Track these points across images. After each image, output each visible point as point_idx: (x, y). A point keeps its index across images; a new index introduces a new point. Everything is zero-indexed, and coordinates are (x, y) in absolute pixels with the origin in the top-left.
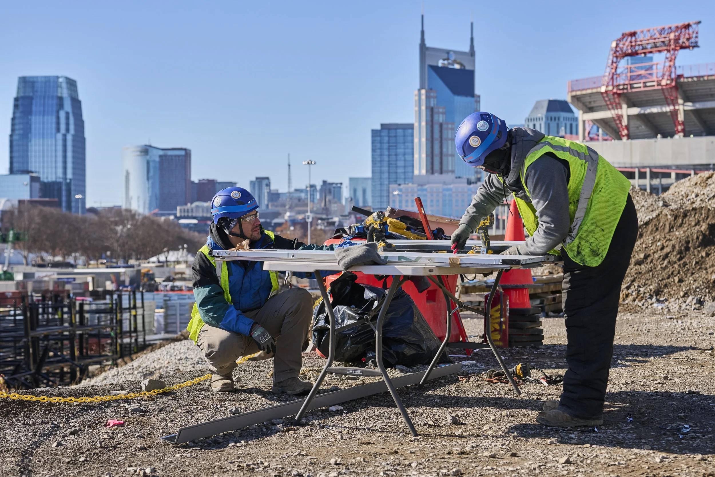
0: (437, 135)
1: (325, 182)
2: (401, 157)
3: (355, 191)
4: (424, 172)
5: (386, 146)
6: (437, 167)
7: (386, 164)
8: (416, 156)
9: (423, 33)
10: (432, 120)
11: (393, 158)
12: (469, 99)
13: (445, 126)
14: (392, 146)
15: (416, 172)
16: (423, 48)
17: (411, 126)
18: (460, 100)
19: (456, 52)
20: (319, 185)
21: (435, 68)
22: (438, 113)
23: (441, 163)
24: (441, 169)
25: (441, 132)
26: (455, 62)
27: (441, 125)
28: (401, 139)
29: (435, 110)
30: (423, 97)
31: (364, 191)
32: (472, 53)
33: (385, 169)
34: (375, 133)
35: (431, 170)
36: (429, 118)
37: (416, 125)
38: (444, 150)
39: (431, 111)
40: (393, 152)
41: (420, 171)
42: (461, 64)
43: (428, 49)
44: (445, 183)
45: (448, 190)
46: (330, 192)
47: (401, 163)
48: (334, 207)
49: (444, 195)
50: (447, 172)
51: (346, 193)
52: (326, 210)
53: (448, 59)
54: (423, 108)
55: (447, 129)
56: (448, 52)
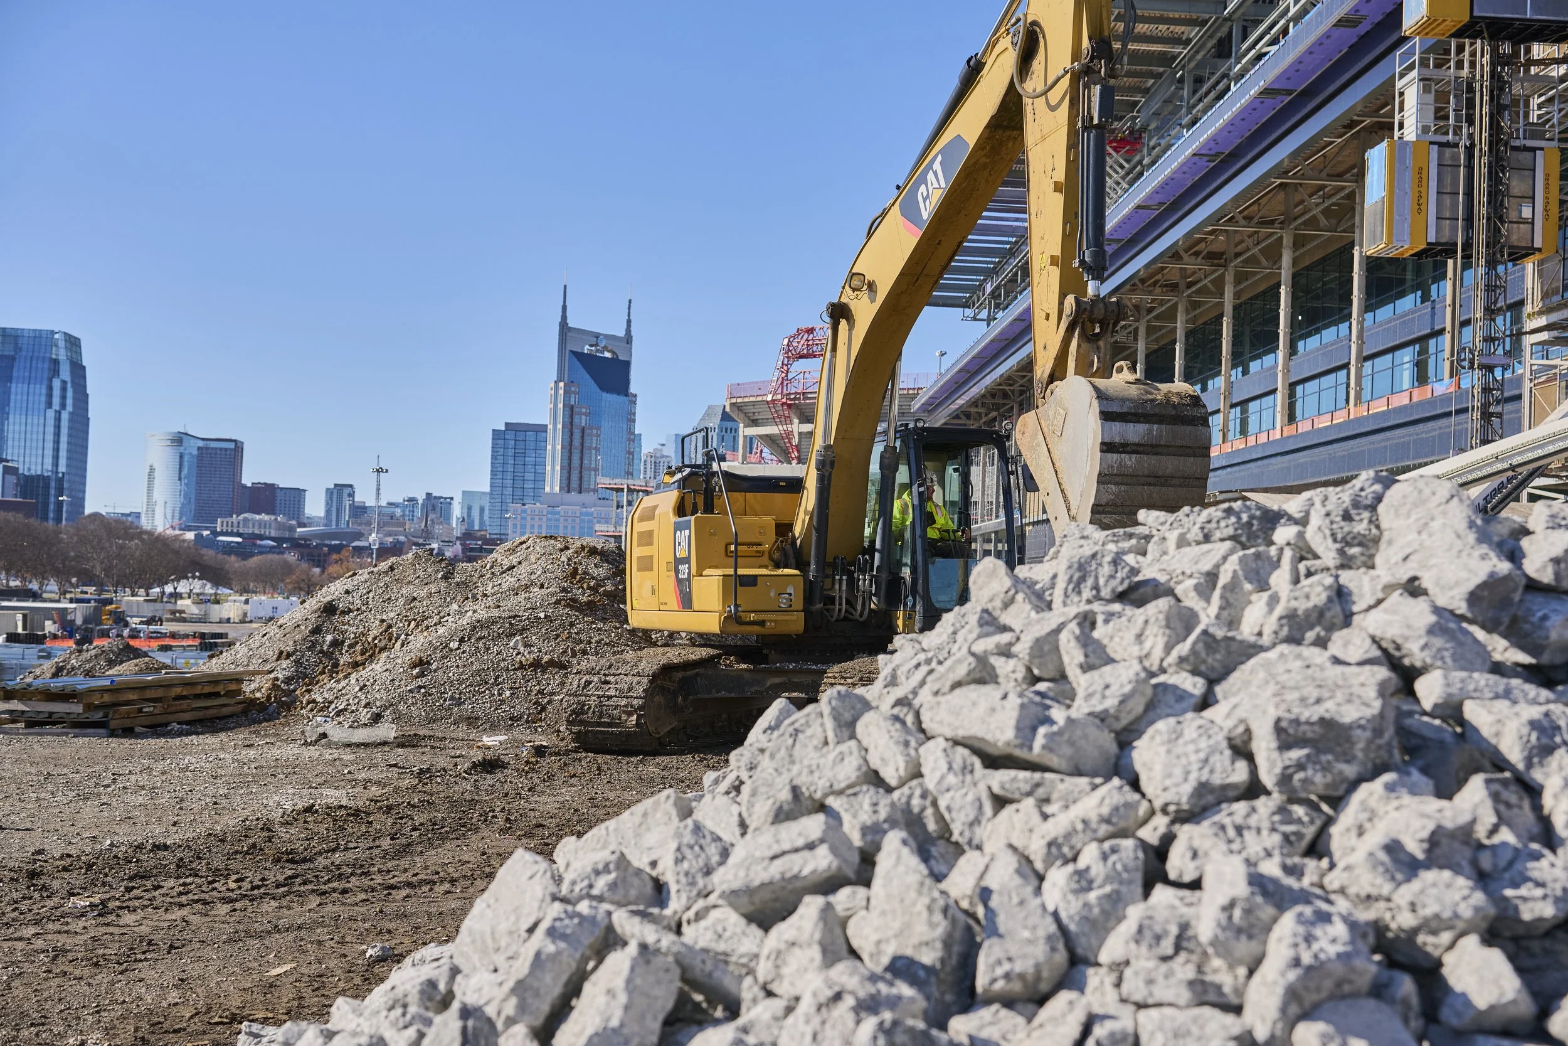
0: (577, 442)
1: (429, 495)
2: (529, 468)
3: (470, 508)
4: (557, 489)
5: (511, 452)
6: (575, 484)
7: (509, 476)
8: (548, 468)
9: (564, 308)
10: (571, 424)
11: (520, 468)
12: (622, 398)
13: (587, 431)
14: (520, 454)
15: (547, 489)
16: (564, 328)
17: (543, 429)
18: (611, 399)
19: (606, 336)
20: (421, 498)
21: (579, 356)
22: (581, 414)
23: (581, 478)
24: (580, 486)
25: (582, 437)
26: (605, 348)
27: (583, 430)
28: (531, 445)
29: (576, 410)
30: (561, 392)
31: (482, 510)
32: (628, 339)
33: (509, 483)
34: (496, 434)
35: (567, 487)
36: (567, 420)
37: (550, 427)
38: (586, 462)
39: (570, 410)
40: (520, 461)
41: (552, 487)
42: (613, 353)
43: (571, 329)
44: (584, 505)
45: (587, 514)
46: (434, 509)
47: (530, 476)
48: (438, 529)
49: (582, 521)
50: (588, 491)
51: (457, 511)
52: (427, 534)
53: (596, 345)
54: (561, 406)
55: (591, 435)
56: (597, 336)
